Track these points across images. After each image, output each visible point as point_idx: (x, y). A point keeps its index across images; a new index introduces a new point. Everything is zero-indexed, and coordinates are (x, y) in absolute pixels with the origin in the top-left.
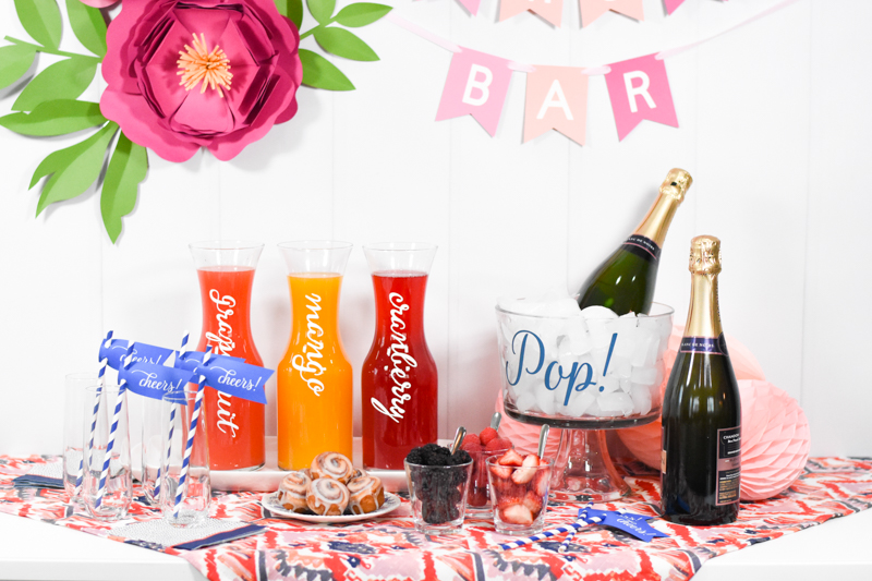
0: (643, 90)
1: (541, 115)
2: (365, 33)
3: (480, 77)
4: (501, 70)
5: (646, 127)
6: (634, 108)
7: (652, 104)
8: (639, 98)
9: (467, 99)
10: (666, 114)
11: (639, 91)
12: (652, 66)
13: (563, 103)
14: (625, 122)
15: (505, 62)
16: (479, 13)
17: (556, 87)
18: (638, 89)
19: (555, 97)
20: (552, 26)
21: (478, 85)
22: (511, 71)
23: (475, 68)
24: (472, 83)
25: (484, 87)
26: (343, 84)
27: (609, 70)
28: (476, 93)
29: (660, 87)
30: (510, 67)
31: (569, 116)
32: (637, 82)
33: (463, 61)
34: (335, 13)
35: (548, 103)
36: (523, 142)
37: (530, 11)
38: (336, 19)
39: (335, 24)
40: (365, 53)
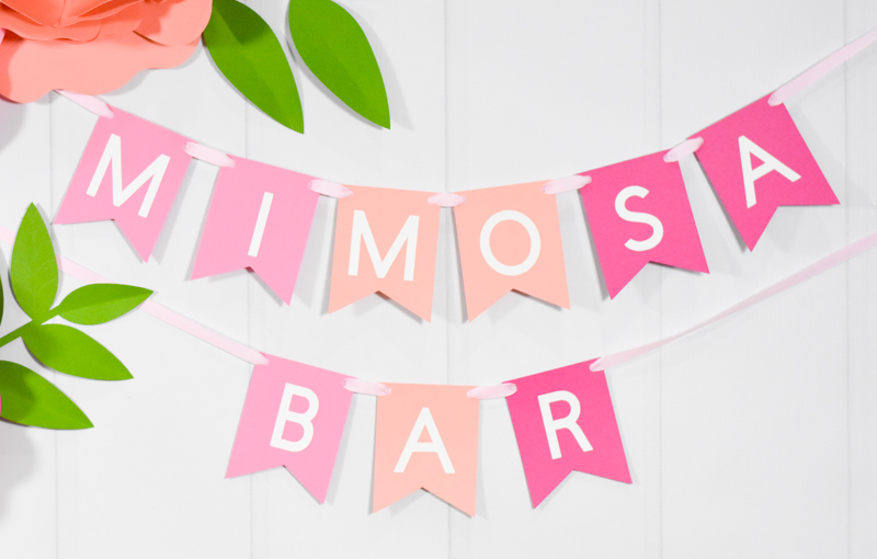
0: (570, 423)
1: (400, 467)
2: (107, 334)
3: (299, 405)
4: (333, 391)
5: (578, 484)
6: (556, 452)
7: (586, 446)
8: (564, 435)
9: (277, 441)
10: (610, 461)
11: (562, 423)
12: (586, 381)
13: (437, 446)
14: (542, 477)
15: (340, 378)
16: (294, 298)
17: (425, 418)
18: (562, 421)
19: (425, 437)
20: (418, 319)
21: (296, 417)
22: (351, 394)
23: (291, 390)
24: (285, 414)
25: (305, 420)
26: (72, 418)
27: (513, 390)
28: (293, 431)
29: (599, 415)
30: (349, 387)
31: (448, 467)
32: (560, 410)
33: (270, 377)
34: (57, 303)
35: (413, 445)
36: (371, 510)
37: (379, 293)
38: (60, 311)
39: (58, 320)
40: (109, 368)
